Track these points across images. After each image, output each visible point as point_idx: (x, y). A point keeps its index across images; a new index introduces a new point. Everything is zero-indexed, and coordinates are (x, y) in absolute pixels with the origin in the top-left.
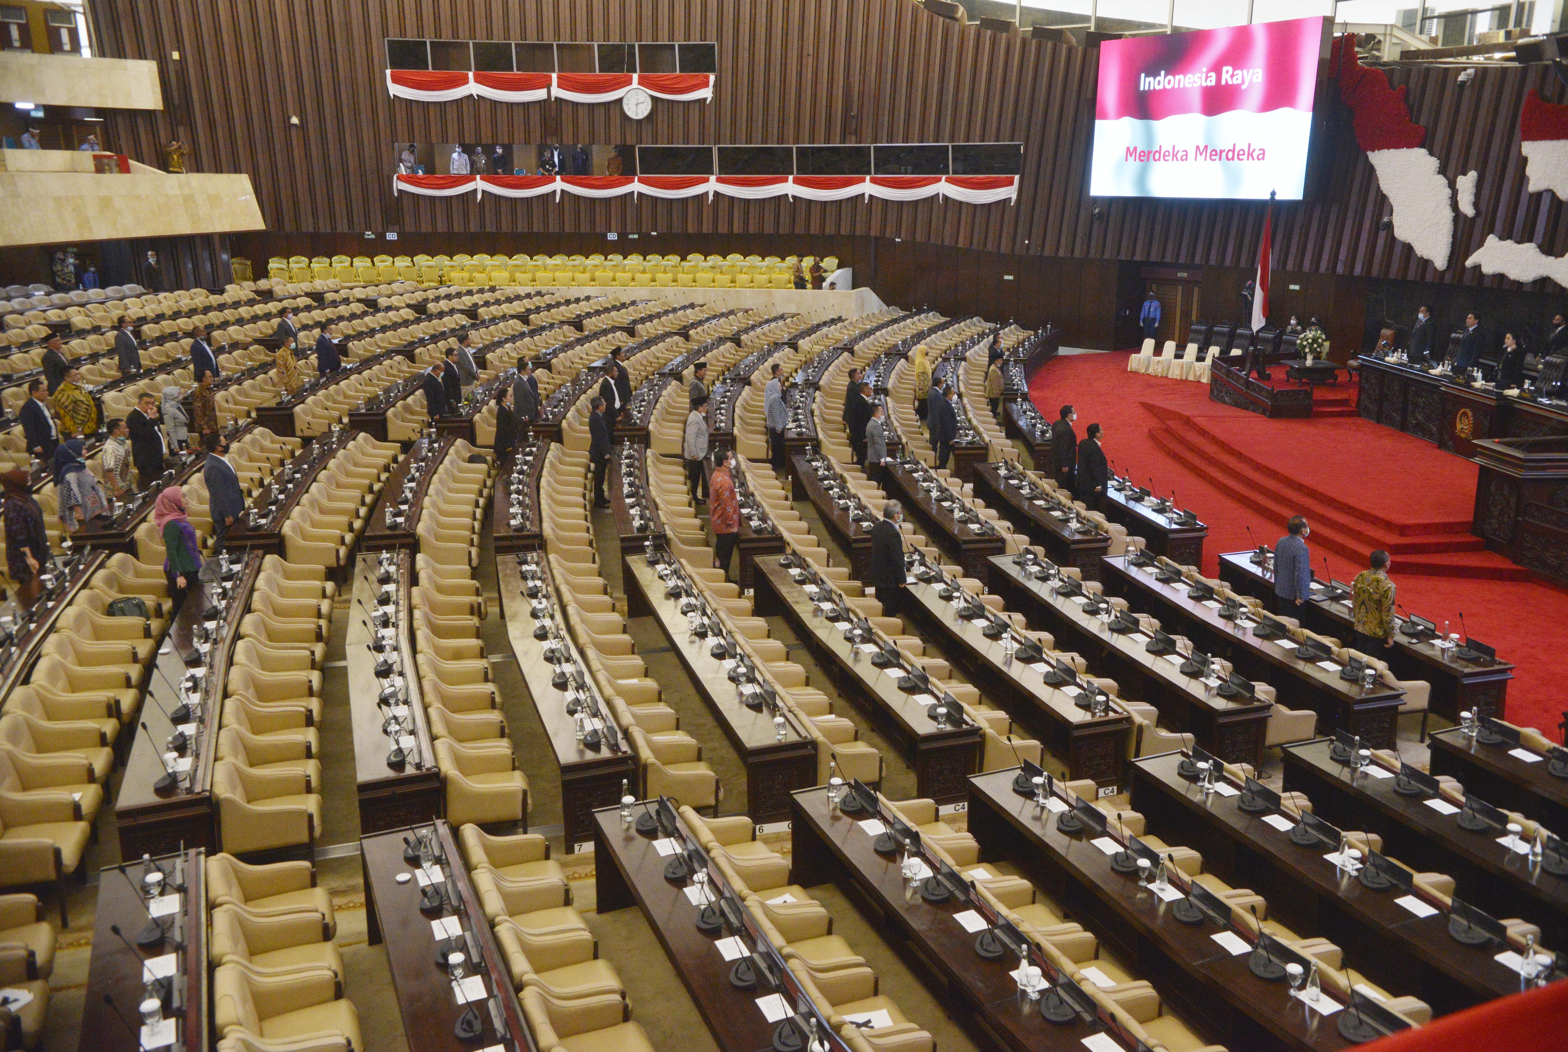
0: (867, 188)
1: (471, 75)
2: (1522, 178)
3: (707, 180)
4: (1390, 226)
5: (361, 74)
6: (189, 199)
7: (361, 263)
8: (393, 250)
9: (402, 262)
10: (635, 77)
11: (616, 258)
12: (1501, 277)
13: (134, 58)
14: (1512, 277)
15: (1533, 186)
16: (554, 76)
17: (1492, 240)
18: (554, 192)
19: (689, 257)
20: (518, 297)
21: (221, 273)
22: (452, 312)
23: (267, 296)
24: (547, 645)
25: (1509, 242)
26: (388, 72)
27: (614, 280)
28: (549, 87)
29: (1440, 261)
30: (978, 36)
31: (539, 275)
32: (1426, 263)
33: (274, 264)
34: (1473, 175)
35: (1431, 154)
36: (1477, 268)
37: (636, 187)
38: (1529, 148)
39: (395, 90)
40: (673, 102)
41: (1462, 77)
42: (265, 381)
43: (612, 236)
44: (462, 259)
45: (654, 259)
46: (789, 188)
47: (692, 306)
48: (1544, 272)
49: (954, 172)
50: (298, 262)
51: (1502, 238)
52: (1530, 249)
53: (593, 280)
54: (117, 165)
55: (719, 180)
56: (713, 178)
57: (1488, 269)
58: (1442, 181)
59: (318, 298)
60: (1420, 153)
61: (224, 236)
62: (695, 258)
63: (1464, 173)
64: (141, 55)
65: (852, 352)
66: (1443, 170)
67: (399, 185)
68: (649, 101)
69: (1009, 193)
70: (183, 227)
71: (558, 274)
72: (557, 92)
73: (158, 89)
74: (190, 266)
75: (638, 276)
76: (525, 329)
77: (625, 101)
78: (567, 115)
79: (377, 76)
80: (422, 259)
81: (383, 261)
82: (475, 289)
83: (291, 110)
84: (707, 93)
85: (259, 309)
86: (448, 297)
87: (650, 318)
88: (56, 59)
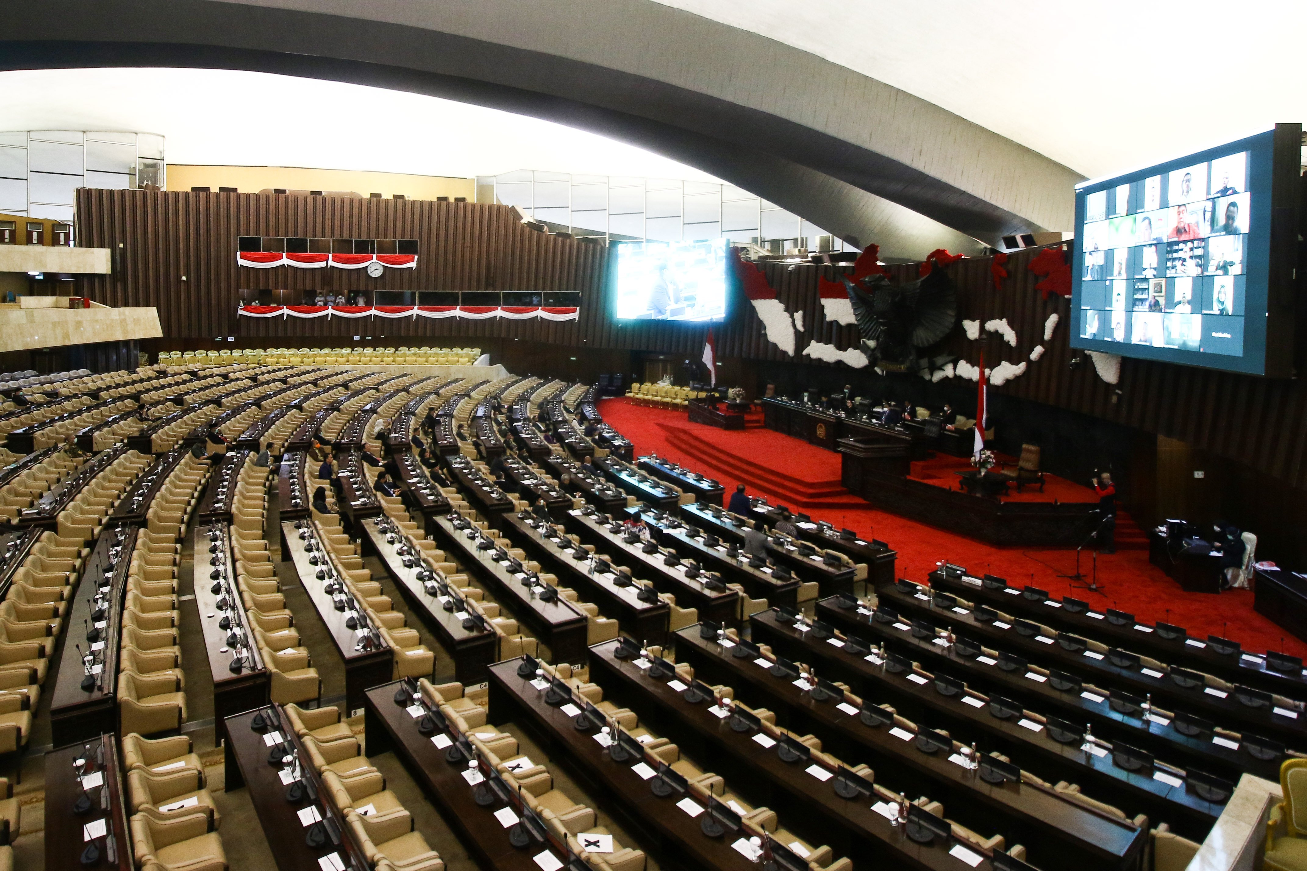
0: (499, 313)
1: (284, 254)
2: (823, 316)
3: (413, 309)
4: (765, 335)
5: (223, 254)
6: (123, 322)
7: (213, 354)
8: (231, 347)
9: (237, 353)
10: (375, 256)
11: (359, 350)
12: (819, 360)
13: (98, 247)
14: (825, 360)
15: (829, 318)
16: (330, 255)
17: (813, 343)
18: (328, 315)
19: (400, 349)
20: (308, 372)
21: (132, 360)
22: (274, 381)
23: (163, 374)
24: (318, 568)
25: (821, 344)
26: (238, 253)
27: (360, 361)
28: (327, 261)
29: (791, 350)
30: (555, 240)
31: (317, 359)
32: (785, 353)
33: (162, 356)
34: (800, 312)
35: (781, 302)
36: (808, 355)
37: (373, 312)
38: (824, 301)
39: (241, 262)
40: (395, 268)
41: (790, 269)
42: (181, 423)
43: (357, 338)
44: (271, 351)
45: (381, 350)
46: (457, 312)
47: (405, 375)
48: (839, 358)
49: (545, 305)
50: (175, 355)
51: (818, 341)
52: (831, 347)
53: (348, 361)
54: (83, 304)
55: (419, 309)
56: (416, 307)
57: (813, 356)
58: (786, 315)
59: (194, 374)
60: (775, 302)
61: (136, 341)
62: (403, 350)
63: (797, 312)
64: (102, 246)
65: (469, 396)
66: (787, 310)
67: (240, 312)
68: (382, 268)
69: (575, 316)
70: (119, 336)
71: (328, 358)
72: (331, 263)
73: (110, 263)
74: (115, 358)
75: (373, 359)
76: (318, 389)
77: (369, 268)
78: (336, 275)
79: (232, 255)
80: (248, 352)
81: (225, 353)
82: (283, 367)
83: (182, 273)
84: (413, 265)
85: (162, 381)
86: (269, 372)
87: (356, 379)
88: (56, 249)
